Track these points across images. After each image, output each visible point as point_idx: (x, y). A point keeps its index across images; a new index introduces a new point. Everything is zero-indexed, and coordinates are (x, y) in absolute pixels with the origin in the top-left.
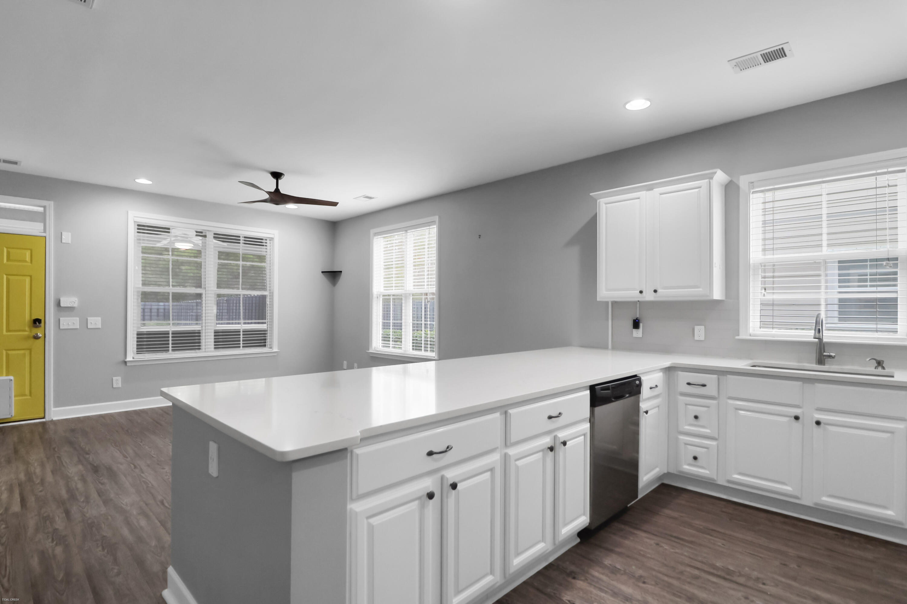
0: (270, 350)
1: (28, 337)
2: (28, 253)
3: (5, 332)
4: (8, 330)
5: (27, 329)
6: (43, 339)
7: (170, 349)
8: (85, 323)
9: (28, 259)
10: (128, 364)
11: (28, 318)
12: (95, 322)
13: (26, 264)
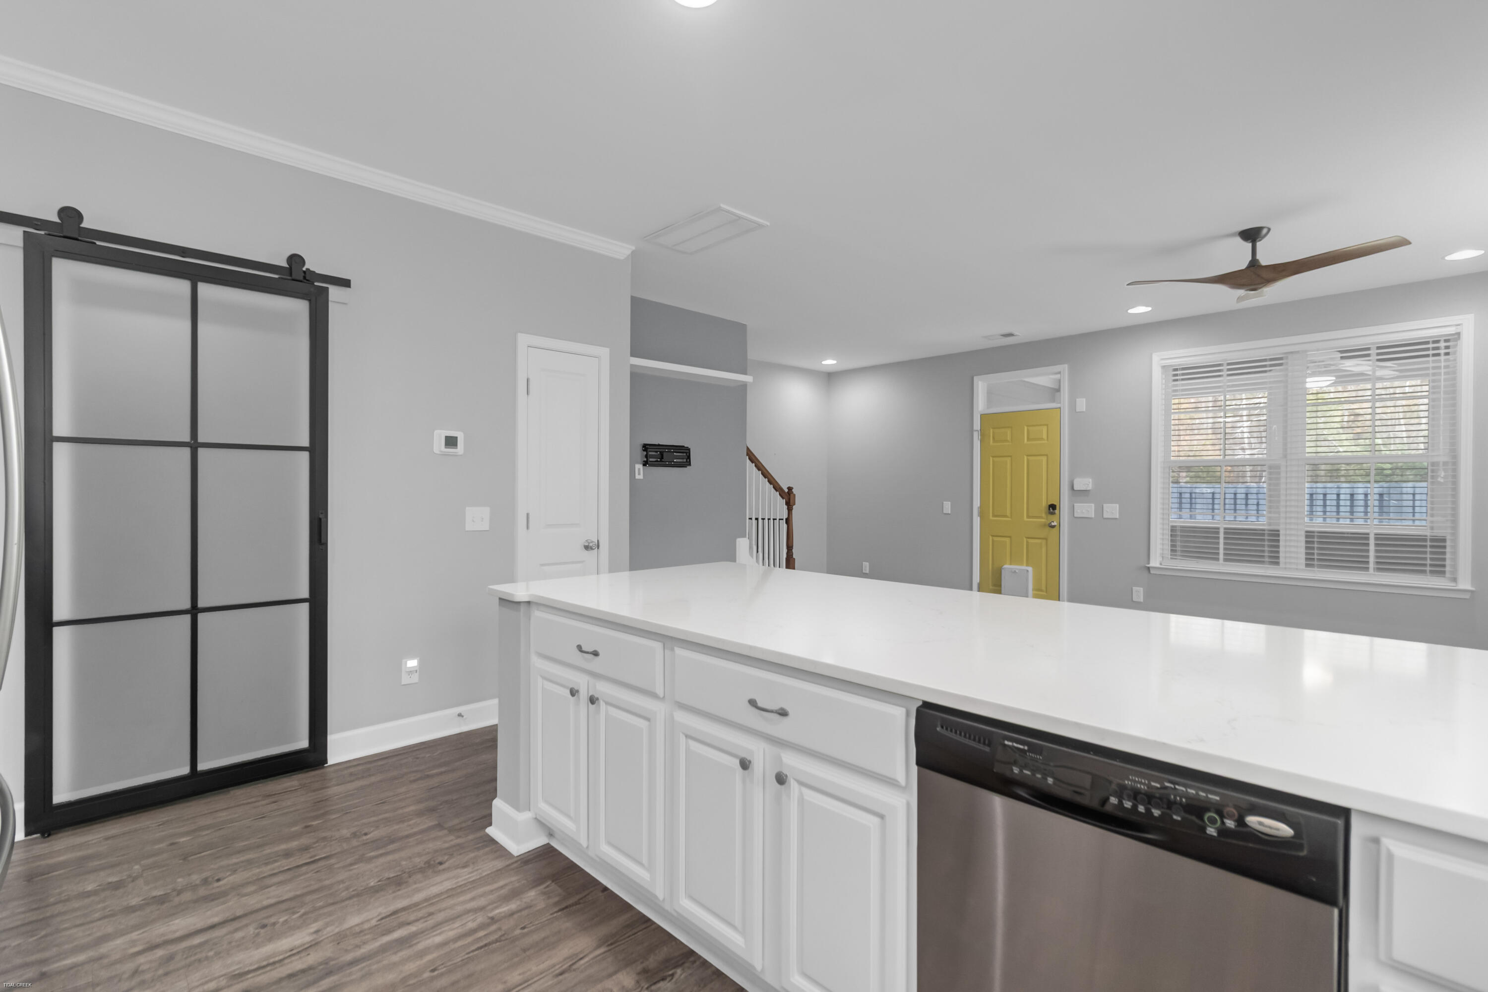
0: (1450, 585)
1: (1044, 525)
2: (1045, 429)
3: (1025, 519)
4: (1028, 517)
5: (1044, 515)
6: (1057, 527)
7: (1221, 556)
8: (1100, 510)
9: (1045, 436)
10: (1152, 572)
11: (1044, 504)
12: (1112, 510)
13: (1044, 442)
